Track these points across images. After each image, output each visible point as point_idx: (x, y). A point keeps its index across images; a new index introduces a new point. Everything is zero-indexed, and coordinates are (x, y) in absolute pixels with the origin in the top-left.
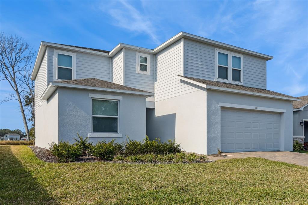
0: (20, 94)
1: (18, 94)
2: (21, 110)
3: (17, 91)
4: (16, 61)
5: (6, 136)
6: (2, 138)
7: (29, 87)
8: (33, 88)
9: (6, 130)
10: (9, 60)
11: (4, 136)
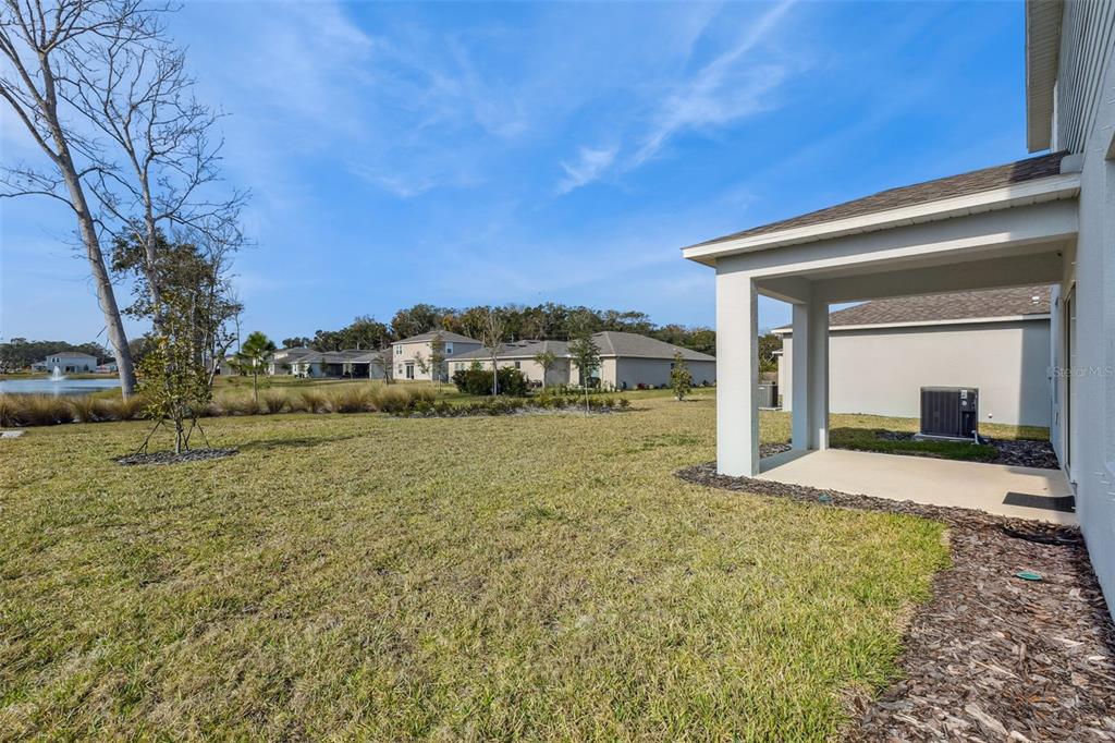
0: (81, 180)
1: (75, 178)
2: (85, 251)
3: (64, 160)
4: (59, 30)
5: (49, 359)
6: (40, 364)
7: (131, 153)
8: (150, 158)
9: (54, 343)
10: (17, 8)
11: (45, 360)
